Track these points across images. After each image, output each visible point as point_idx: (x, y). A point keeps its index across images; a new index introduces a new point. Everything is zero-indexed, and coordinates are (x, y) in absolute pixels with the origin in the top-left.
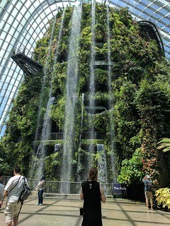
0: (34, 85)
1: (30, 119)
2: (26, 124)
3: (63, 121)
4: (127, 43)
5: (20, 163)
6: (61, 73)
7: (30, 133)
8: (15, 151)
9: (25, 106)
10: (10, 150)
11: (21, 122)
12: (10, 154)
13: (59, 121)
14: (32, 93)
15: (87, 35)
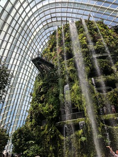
0: (51, 78)
1: (52, 104)
2: (50, 109)
3: (81, 102)
4: (112, 40)
5: (48, 143)
6: (69, 67)
7: (55, 116)
8: (42, 133)
9: (43, 96)
10: (38, 133)
11: (46, 108)
12: (38, 136)
13: (77, 102)
14: (50, 84)
15: (81, 39)
